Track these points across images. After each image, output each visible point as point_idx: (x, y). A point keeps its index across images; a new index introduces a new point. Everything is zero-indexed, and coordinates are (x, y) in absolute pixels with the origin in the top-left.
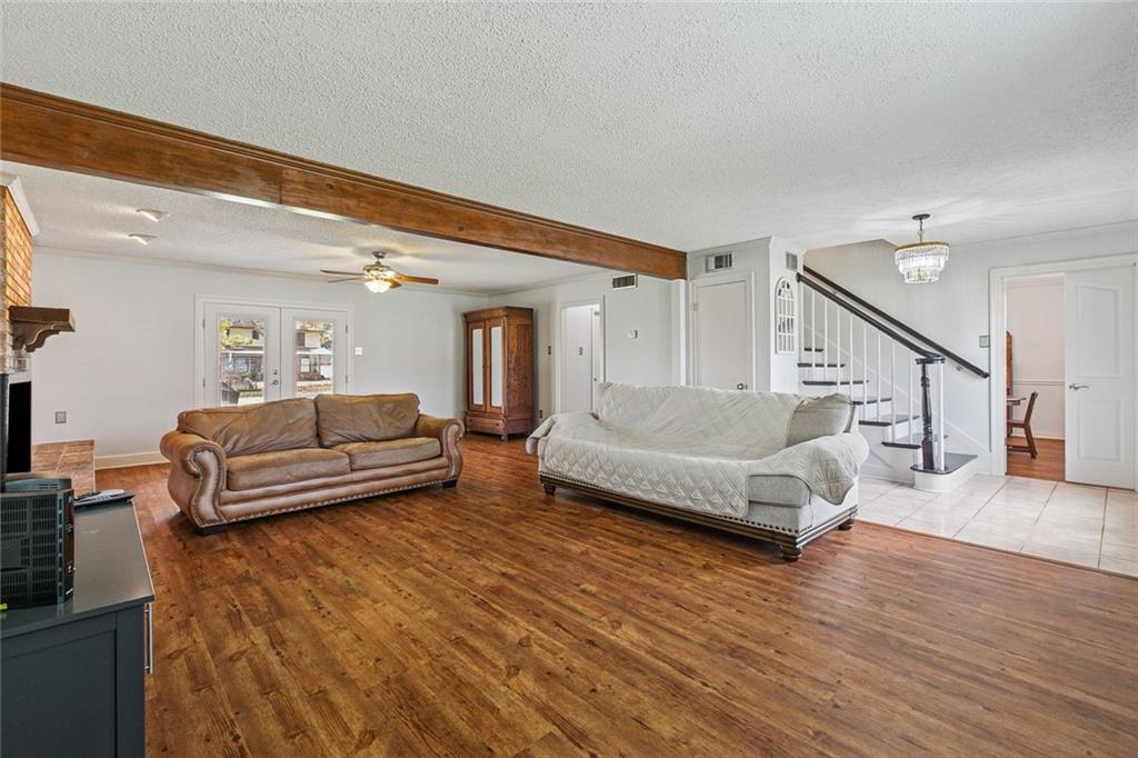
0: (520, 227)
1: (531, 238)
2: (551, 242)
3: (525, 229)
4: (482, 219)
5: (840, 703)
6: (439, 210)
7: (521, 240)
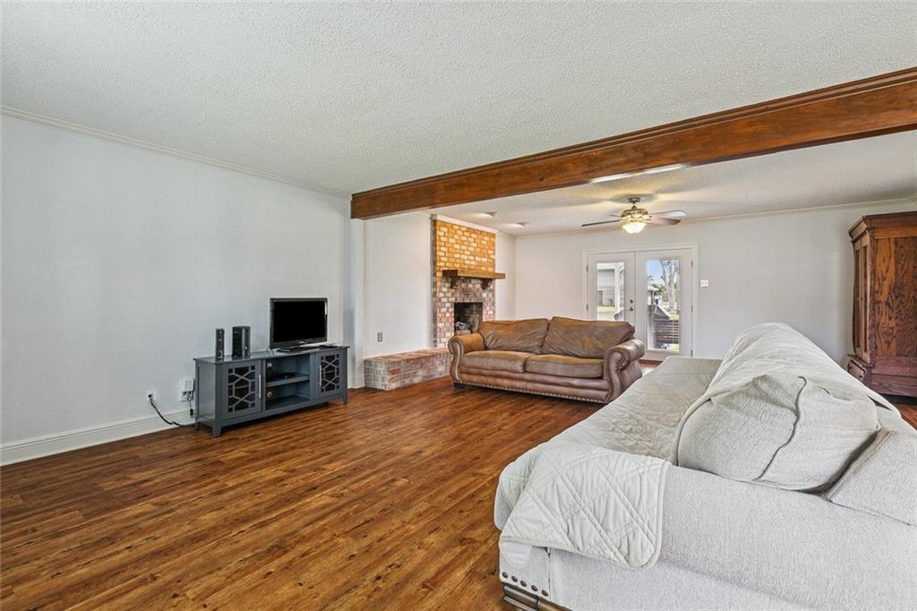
0: (607, 153)
1: (622, 159)
2: (652, 154)
3: (613, 153)
4: (562, 163)
5: (177, 599)
6: (523, 171)
7: (607, 167)
